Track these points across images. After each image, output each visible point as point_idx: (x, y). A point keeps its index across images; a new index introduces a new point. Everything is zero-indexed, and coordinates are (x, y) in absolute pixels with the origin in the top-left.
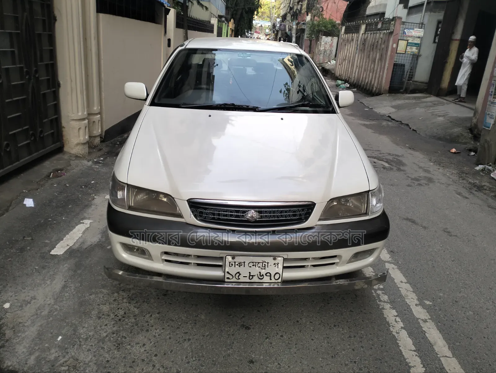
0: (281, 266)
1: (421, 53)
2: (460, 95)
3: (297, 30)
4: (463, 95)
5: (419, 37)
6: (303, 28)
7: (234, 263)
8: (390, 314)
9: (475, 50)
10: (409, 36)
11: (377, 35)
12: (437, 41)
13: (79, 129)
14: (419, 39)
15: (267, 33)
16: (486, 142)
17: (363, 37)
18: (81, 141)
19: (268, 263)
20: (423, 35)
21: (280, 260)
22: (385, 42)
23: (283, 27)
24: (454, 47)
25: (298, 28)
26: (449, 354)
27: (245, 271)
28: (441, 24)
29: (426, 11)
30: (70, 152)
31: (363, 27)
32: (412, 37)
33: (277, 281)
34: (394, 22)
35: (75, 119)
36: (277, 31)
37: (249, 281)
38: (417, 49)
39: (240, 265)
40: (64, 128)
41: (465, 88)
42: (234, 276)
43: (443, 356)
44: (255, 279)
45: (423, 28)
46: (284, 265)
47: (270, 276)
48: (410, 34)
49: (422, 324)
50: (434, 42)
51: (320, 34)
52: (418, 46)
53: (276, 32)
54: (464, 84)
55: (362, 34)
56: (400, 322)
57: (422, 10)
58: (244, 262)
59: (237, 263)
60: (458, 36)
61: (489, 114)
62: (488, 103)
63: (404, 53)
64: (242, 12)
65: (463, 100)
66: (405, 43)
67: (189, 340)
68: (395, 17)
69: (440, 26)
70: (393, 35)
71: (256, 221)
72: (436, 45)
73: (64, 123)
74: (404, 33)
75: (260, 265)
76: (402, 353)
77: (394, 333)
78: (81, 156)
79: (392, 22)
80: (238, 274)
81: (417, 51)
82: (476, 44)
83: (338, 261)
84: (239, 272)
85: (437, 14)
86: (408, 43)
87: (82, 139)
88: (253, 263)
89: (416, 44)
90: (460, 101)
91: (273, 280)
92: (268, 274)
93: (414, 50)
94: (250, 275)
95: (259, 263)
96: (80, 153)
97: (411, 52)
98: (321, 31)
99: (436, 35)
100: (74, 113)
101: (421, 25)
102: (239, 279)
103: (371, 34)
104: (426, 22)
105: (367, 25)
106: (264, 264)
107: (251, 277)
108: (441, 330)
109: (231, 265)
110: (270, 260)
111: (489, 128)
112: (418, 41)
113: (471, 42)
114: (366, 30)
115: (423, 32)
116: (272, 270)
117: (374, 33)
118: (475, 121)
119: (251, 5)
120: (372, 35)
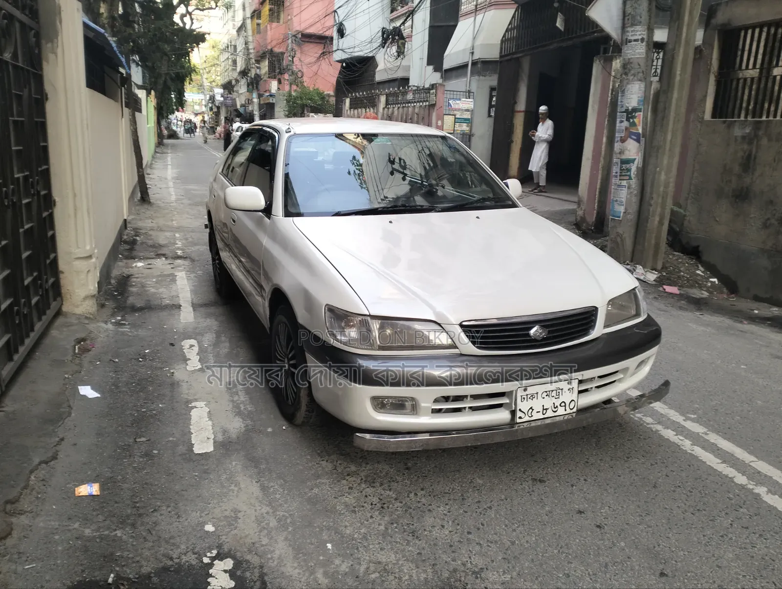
0: (576, 392)
1: (473, 131)
2: (539, 183)
3: (260, 105)
4: (543, 183)
5: (467, 110)
6: (271, 101)
7: (525, 397)
8: (669, 434)
9: (549, 123)
10: (456, 110)
11: (410, 109)
12: (493, 114)
13: (88, 271)
14: (469, 113)
15: (197, 111)
16: (618, 235)
17: (385, 113)
18: (91, 292)
19: (562, 389)
20: (472, 107)
21: (575, 384)
22: (423, 118)
23: (230, 101)
24: (519, 122)
25: (262, 102)
26: (754, 459)
27: (537, 404)
28: (496, 92)
29: (472, 74)
30: (74, 312)
31: (383, 99)
32: (459, 110)
33: (572, 411)
34: (434, 91)
35: (82, 256)
36: (218, 108)
37: (542, 417)
38: (467, 126)
39: (532, 397)
40: (63, 273)
41: (544, 173)
42: (526, 413)
43: (751, 462)
44: (550, 413)
45: (471, 97)
46: (580, 389)
47: (565, 406)
48: (457, 107)
49: (706, 437)
50: (490, 116)
51: (306, 110)
52: (469, 121)
53: (215, 110)
54: (541, 168)
55: (384, 108)
56: (685, 440)
57: (466, 73)
58: (537, 393)
59: (529, 396)
60: (521, 105)
61: (616, 201)
62: (613, 187)
63: (452, 132)
64: (166, 78)
65: (544, 189)
66: (452, 118)
67: (490, 508)
68: (436, 84)
69: (494, 93)
70: (435, 109)
71: (544, 339)
72: (492, 120)
73: (62, 266)
74: (449, 105)
75: (554, 394)
76: (712, 468)
77: (690, 452)
78: (91, 316)
79: (432, 91)
80: (531, 410)
81: (468, 129)
82: (550, 115)
83: (622, 376)
84: (531, 408)
85: (487, 78)
86: (455, 118)
87: (92, 288)
88: (546, 392)
89: (466, 119)
90: (541, 191)
91: (568, 411)
92: (563, 404)
93: (465, 127)
94: (543, 409)
95: (552, 391)
96: (90, 311)
97: (461, 131)
98: (307, 106)
99: (491, 106)
100: (79, 248)
101: (469, 94)
102: (532, 416)
103: (399, 108)
104: (474, 88)
105: (387, 95)
106: (558, 391)
107: (545, 411)
108: (729, 440)
109: (523, 400)
110: (564, 385)
111: (619, 217)
112: (467, 115)
113: (542, 114)
114: (387, 103)
115: (473, 103)
116: (567, 397)
117: (403, 107)
118: (580, 213)
119: (179, 68)
120: (401, 109)
